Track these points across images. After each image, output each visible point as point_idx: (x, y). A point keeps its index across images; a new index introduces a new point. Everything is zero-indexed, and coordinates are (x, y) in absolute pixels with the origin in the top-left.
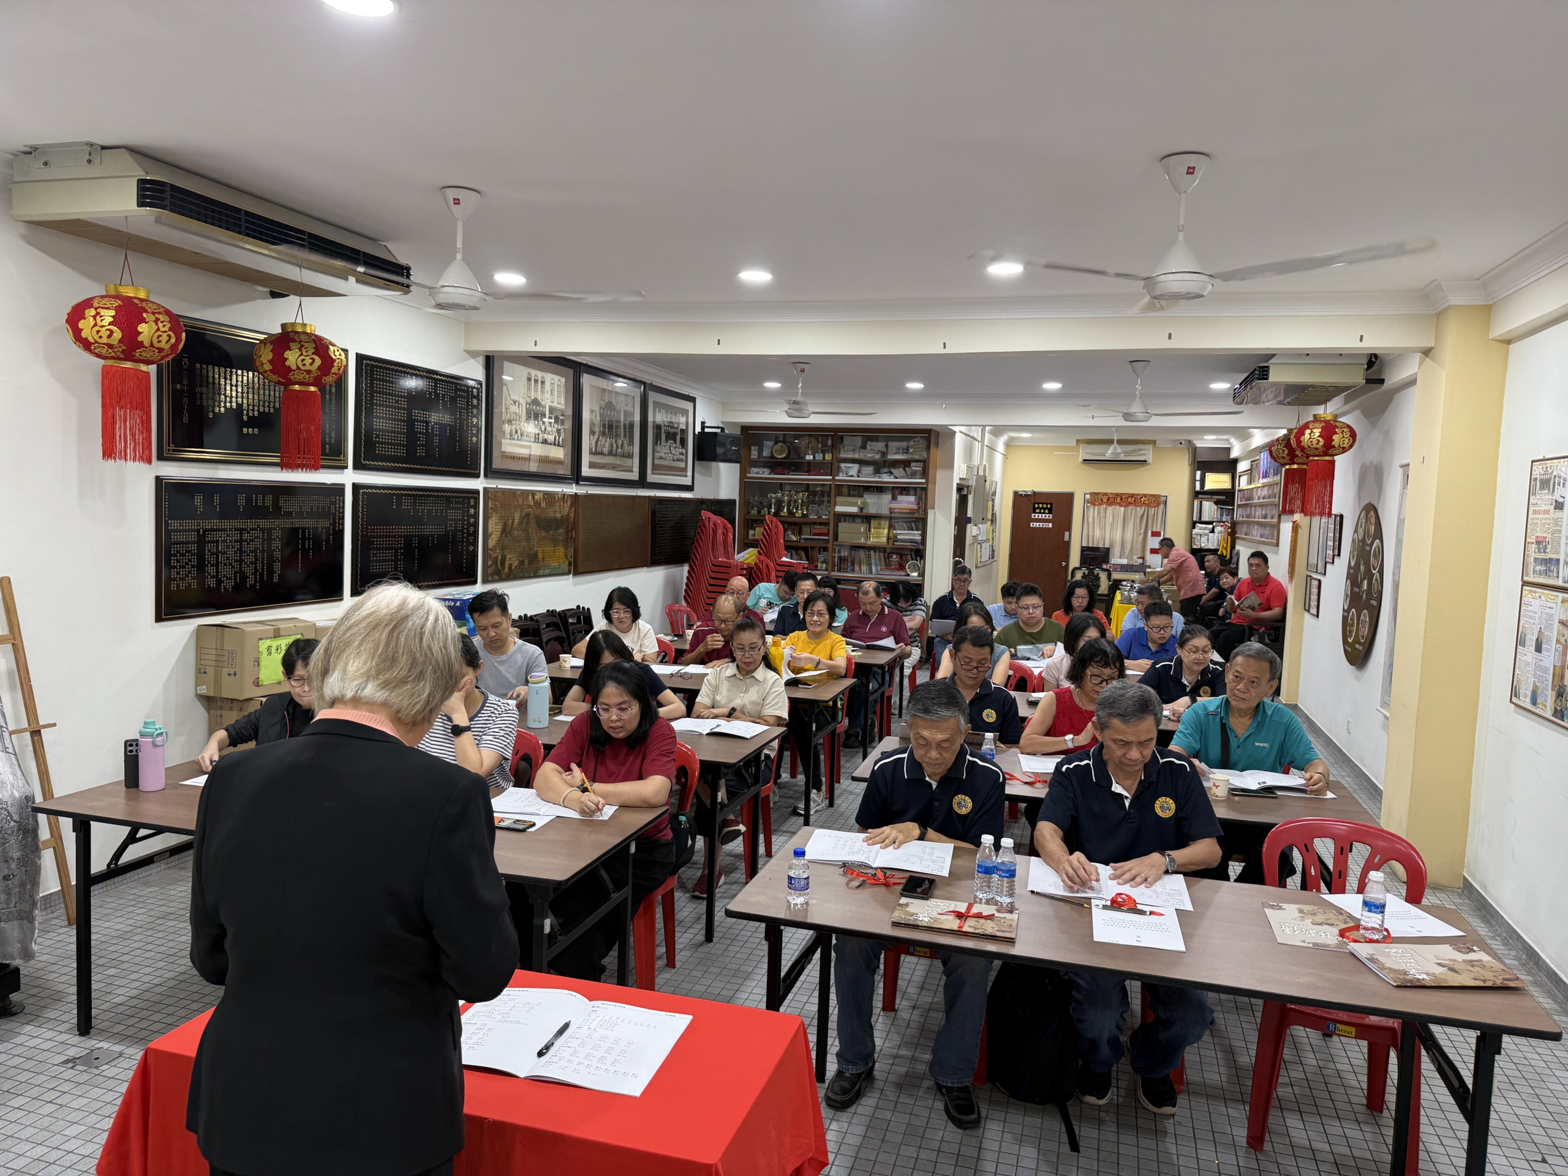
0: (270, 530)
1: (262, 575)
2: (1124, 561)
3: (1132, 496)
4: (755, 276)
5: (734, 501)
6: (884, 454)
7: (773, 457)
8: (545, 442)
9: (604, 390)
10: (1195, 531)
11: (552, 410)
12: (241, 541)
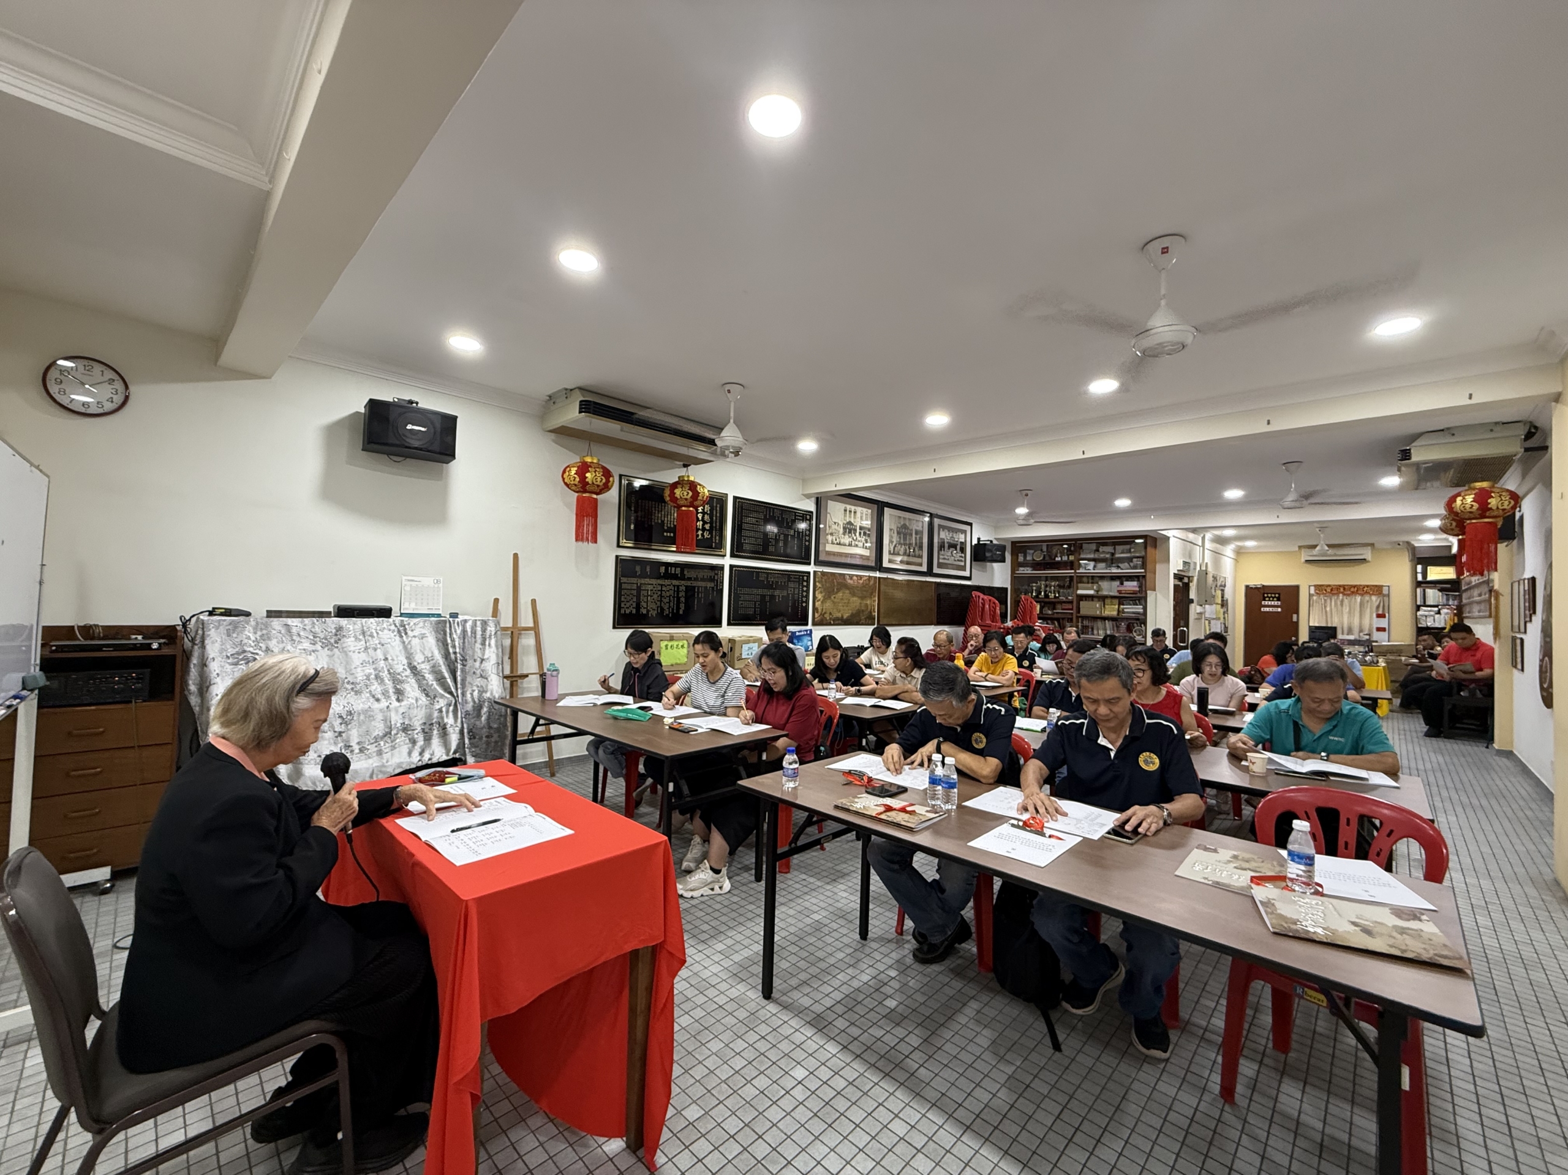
0: (678, 586)
1: (673, 609)
2: (1352, 637)
3: (1354, 586)
4: (937, 420)
5: (1007, 589)
6: (1113, 554)
7: (1034, 560)
8: (857, 546)
9: (900, 517)
10: (1419, 613)
11: (861, 528)
12: (661, 591)
